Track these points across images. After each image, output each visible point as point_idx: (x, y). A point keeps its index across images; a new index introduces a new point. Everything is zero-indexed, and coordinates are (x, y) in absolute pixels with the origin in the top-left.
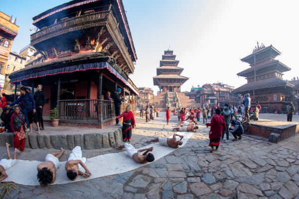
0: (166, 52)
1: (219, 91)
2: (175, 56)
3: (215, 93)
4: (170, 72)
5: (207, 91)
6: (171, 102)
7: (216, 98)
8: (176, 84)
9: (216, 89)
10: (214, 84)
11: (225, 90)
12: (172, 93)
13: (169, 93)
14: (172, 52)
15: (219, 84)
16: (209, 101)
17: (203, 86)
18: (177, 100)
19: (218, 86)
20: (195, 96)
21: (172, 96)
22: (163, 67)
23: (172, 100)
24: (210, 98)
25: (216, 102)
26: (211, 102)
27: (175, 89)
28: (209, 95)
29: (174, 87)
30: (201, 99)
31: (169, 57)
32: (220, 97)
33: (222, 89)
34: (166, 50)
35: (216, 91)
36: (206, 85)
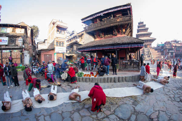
0: (139, 24)
1: (176, 46)
2: (145, 25)
3: (173, 48)
4: (144, 35)
5: (168, 46)
6: (147, 54)
7: (174, 51)
8: (148, 43)
9: (174, 45)
10: (172, 41)
11: (179, 45)
12: (147, 49)
13: (145, 49)
14: (143, 23)
15: (175, 41)
16: (170, 54)
17: (165, 43)
18: (151, 54)
19: (175, 43)
20: (161, 50)
21: (147, 51)
22: (140, 33)
23: (147, 53)
24: (170, 51)
25: (174, 54)
26: (171, 54)
27: (148, 46)
28: (169, 49)
29: (148, 45)
30: (164, 52)
31: (142, 26)
32: (177, 50)
33: (177, 45)
34: (139, 22)
35: (174, 46)
36: (167, 42)
